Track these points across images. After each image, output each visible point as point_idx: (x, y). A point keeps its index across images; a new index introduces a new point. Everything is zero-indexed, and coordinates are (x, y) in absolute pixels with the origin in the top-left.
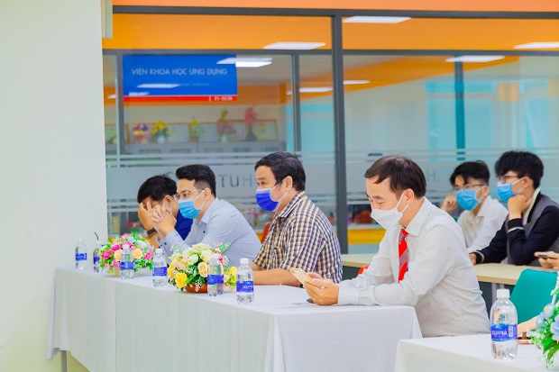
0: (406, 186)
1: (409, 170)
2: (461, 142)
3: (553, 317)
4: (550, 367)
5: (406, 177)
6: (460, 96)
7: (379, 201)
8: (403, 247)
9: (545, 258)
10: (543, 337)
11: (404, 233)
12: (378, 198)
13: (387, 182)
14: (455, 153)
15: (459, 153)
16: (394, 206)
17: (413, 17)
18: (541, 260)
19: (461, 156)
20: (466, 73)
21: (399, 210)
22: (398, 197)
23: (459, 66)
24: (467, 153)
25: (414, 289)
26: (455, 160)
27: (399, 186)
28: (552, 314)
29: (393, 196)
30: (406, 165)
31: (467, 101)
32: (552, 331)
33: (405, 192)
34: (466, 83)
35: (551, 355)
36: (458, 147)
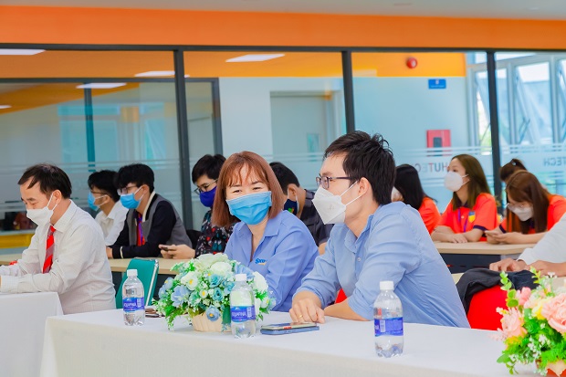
0: (54, 188)
1: (55, 174)
2: (91, 156)
3: (172, 289)
4: (172, 329)
5: (53, 180)
6: (89, 118)
7: (33, 202)
8: (50, 242)
9: (166, 250)
10: (165, 304)
11: (52, 230)
12: (31, 199)
13: (37, 186)
14: (86, 166)
15: (90, 166)
16: (46, 205)
17: (46, 49)
18: (163, 252)
19: (92, 168)
20: (94, 98)
21: (50, 208)
22: (48, 197)
23: (88, 92)
24: (97, 165)
25: (63, 277)
26: (87, 171)
27: (47, 188)
28: (172, 286)
29: (43, 197)
30: (53, 171)
31: (95, 122)
32: (172, 299)
33: (53, 193)
34: (95, 107)
35: (172, 320)
36: (89, 161)
